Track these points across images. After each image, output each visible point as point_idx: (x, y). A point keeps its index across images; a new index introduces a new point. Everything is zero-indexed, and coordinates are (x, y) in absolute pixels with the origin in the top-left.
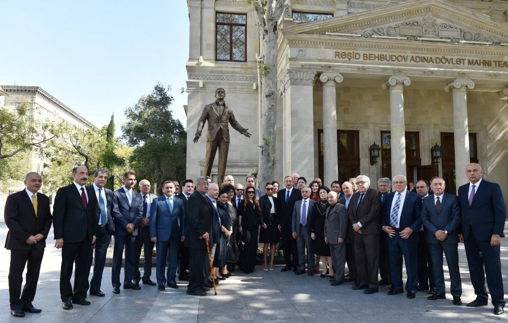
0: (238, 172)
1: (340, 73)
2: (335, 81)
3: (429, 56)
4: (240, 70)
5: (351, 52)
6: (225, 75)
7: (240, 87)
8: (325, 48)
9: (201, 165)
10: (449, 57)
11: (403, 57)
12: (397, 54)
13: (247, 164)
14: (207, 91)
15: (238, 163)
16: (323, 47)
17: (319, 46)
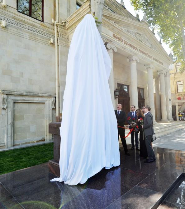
0: (38, 100)
1: (116, 47)
2: (113, 50)
3: (144, 51)
4: (40, 25)
5: (120, 37)
6: (27, 25)
7: (40, 38)
8: (109, 29)
9: (3, 94)
10: (149, 54)
11: (137, 48)
12: (135, 46)
13: (46, 95)
14: (8, 32)
15: (39, 94)
16: (108, 28)
17: (107, 27)
